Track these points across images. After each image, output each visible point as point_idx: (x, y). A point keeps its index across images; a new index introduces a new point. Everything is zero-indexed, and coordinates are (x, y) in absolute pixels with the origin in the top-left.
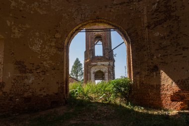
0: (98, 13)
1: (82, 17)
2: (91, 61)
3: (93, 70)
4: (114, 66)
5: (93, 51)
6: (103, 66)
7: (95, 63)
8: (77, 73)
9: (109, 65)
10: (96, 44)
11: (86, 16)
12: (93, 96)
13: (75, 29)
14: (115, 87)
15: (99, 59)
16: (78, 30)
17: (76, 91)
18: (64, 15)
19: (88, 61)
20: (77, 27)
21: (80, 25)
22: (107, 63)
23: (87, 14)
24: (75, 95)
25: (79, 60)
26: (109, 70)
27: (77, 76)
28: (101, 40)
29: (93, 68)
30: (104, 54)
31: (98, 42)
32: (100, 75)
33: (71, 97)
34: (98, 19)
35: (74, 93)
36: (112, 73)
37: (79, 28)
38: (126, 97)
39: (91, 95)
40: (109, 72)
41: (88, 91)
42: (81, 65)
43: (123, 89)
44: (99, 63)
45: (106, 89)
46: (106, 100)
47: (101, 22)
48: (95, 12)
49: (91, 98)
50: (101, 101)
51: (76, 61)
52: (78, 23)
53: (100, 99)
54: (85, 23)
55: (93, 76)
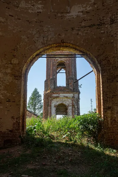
0: (63, 36)
1: (44, 40)
2: (52, 92)
3: (55, 103)
4: (79, 98)
5: (55, 81)
6: (66, 99)
7: (57, 95)
8: (35, 106)
9: (73, 97)
10: (58, 72)
11: (49, 39)
12: (55, 134)
13: (35, 54)
14: (81, 124)
15: (62, 90)
16: (39, 55)
17: (35, 128)
18: (23, 37)
19: (48, 91)
20: (38, 52)
21: (41, 50)
22: (71, 95)
23: (50, 37)
24: (33, 133)
25: (38, 90)
26: (73, 103)
27: (35, 109)
28: (65, 68)
29: (54, 100)
30: (68, 84)
31: (61, 70)
32: (62, 109)
33: (29, 135)
34: (63, 43)
35: (31, 130)
36: (76, 106)
37: (40, 52)
38: (94, 137)
39: (53, 134)
40: (73, 106)
41: (48, 128)
42: (40, 96)
43: (91, 127)
44: (62, 95)
45: (71, 126)
46: (71, 140)
47: (66, 47)
48: (59, 35)
49: (52, 137)
50: (64, 141)
51: (34, 92)
52: (39, 47)
53: (63, 138)
54: (47, 48)
55: (53, 110)
